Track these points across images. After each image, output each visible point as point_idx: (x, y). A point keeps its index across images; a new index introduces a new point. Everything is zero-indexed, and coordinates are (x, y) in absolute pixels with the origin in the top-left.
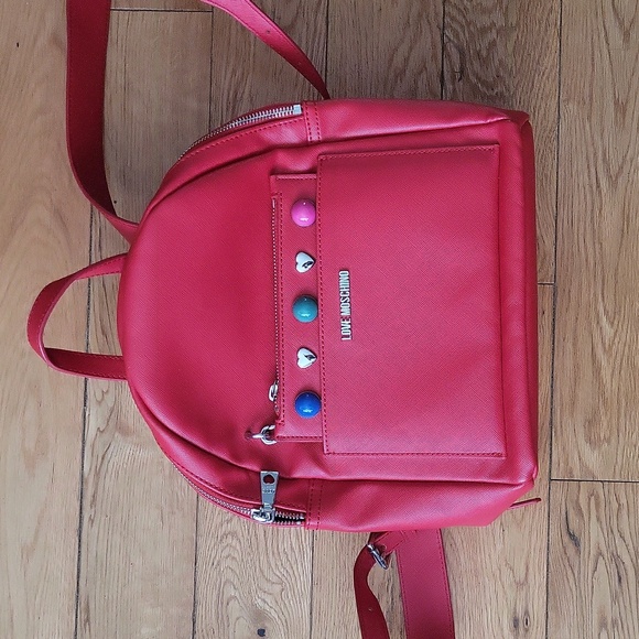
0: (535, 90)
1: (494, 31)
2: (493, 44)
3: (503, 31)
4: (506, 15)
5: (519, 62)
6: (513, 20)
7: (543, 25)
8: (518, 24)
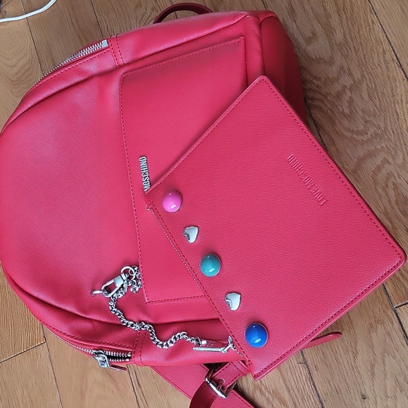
0: (401, 117)
1: (347, 91)
2: (351, 101)
3: (355, 87)
4: (350, 74)
5: (377, 102)
6: (357, 76)
7: (384, 66)
8: (363, 76)
